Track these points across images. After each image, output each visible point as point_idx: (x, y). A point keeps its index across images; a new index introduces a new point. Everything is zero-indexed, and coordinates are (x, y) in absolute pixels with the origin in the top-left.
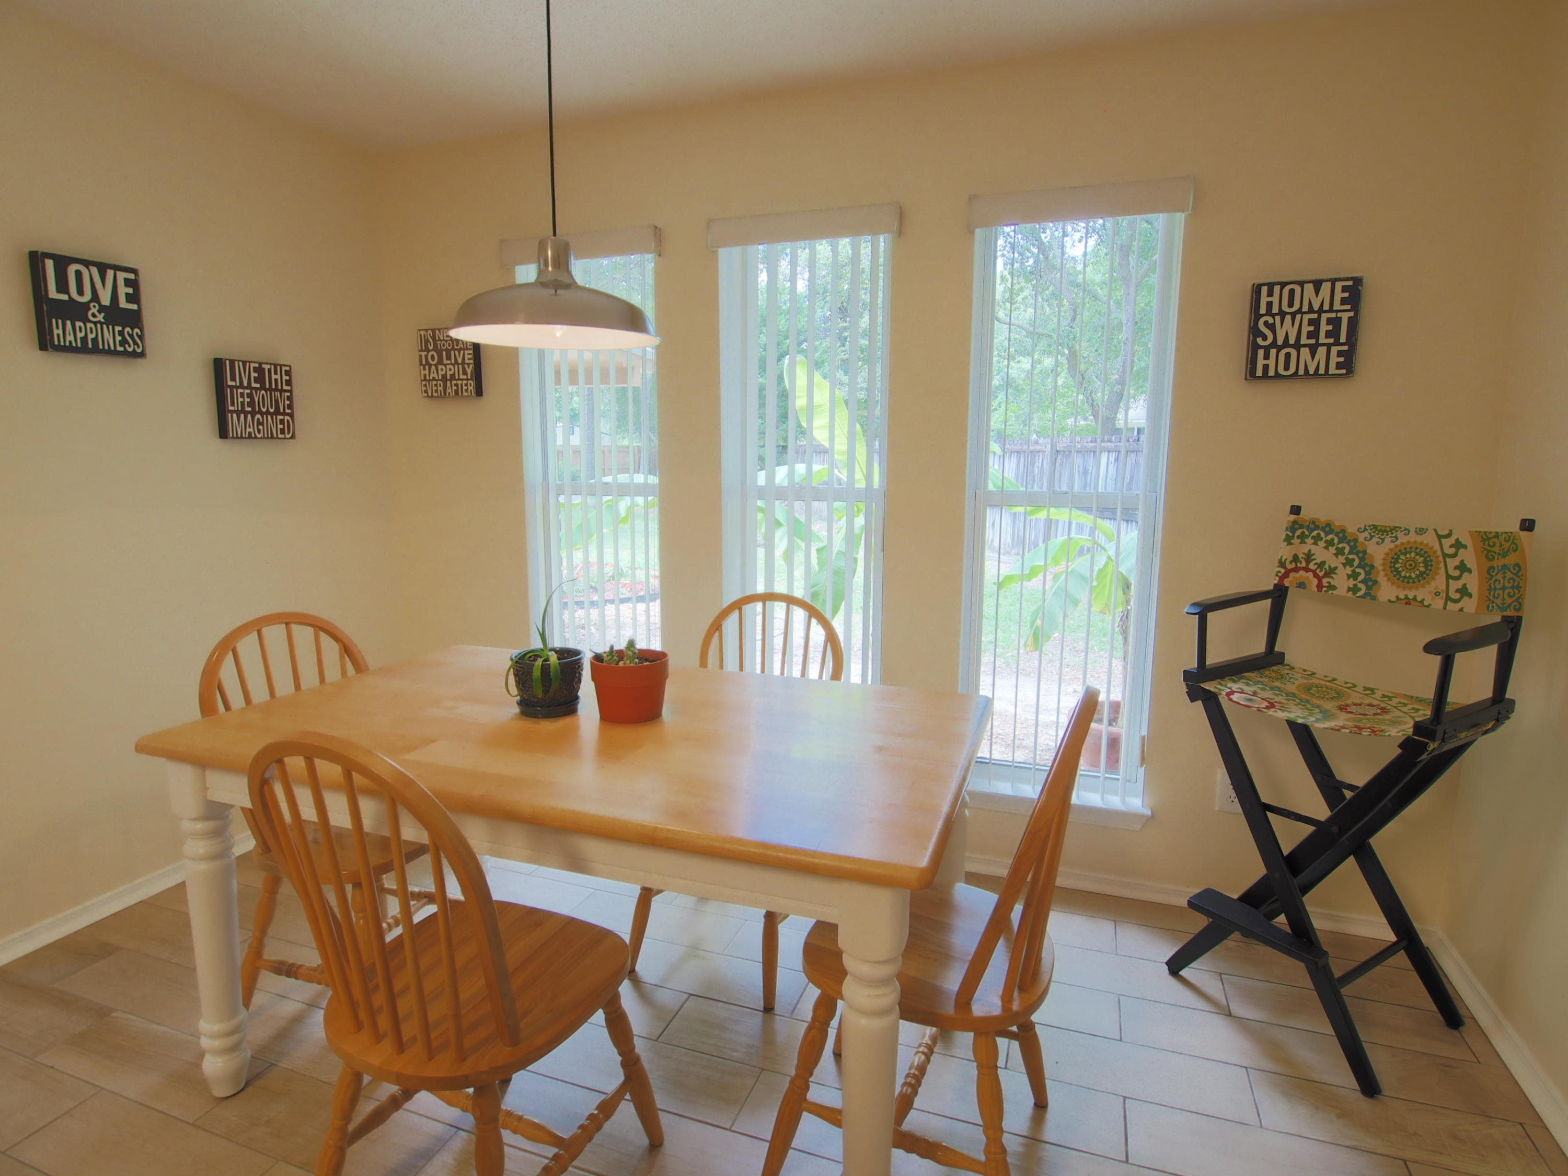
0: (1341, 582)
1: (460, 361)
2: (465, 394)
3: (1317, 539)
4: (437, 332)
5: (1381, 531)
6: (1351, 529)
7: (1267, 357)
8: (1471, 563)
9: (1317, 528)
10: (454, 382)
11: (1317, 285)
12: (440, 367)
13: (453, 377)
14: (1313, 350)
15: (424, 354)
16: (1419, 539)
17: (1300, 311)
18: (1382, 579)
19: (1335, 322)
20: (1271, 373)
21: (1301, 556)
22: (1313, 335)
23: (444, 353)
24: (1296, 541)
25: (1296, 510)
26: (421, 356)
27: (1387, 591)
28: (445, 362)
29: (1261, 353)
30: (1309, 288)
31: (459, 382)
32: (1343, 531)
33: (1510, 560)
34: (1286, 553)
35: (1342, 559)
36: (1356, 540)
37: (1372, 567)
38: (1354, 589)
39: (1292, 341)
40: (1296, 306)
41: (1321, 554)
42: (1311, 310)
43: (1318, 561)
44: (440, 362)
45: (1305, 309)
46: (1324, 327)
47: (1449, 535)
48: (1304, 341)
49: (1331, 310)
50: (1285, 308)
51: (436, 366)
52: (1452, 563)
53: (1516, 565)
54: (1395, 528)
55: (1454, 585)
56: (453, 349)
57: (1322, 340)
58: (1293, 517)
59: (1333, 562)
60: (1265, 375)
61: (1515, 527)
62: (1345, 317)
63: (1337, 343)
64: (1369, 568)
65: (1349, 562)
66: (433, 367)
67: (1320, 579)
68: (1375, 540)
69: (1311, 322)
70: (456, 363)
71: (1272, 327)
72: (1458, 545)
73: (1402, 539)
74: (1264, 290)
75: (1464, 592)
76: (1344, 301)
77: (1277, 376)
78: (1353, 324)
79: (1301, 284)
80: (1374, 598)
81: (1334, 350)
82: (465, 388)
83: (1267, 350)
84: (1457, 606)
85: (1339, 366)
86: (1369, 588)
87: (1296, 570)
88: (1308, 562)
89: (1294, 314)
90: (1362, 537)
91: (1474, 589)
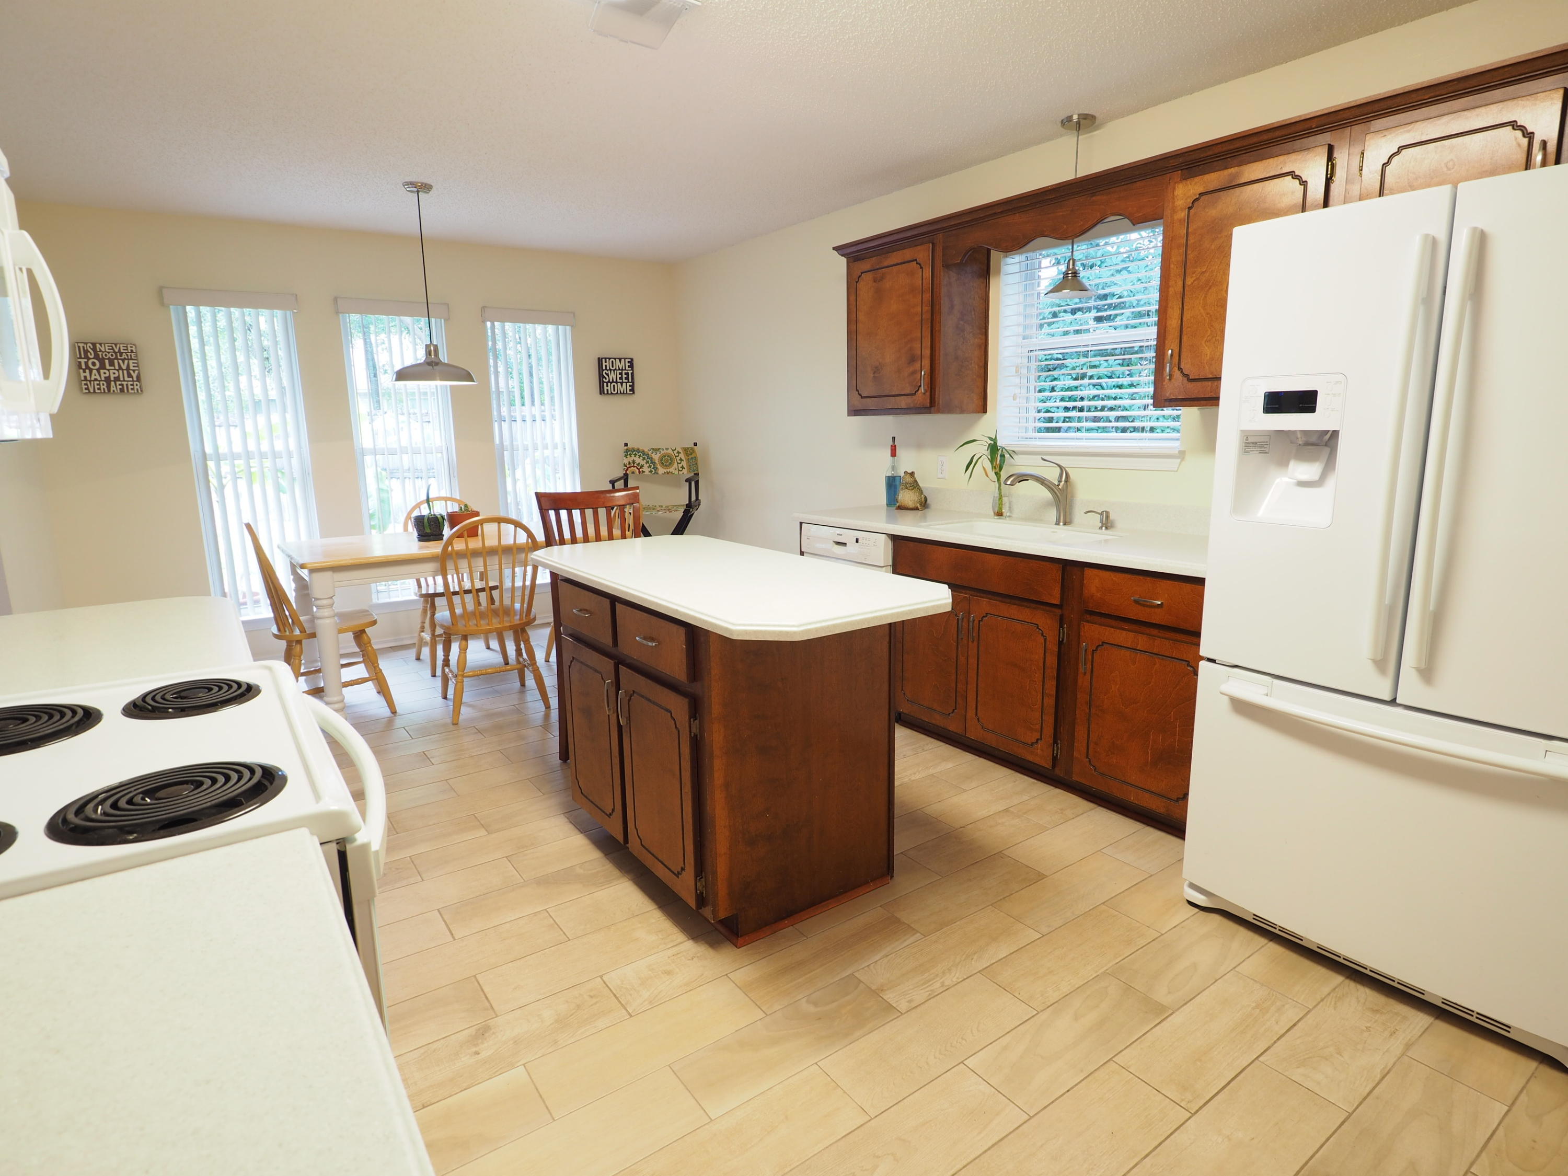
0: (646, 469)
1: (124, 367)
2: (130, 391)
3: (635, 455)
4: (98, 346)
5: (656, 450)
6: (646, 450)
7: (607, 386)
8: (683, 458)
9: (634, 451)
10: (118, 383)
11: (620, 360)
12: (102, 371)
13: (117, 379)
14: (622, 383)
15: (83, 361)
16: (667, 451)
17: (616, 369)
18: (659, 467)
19: (627, 374)
20: (610, 392)
21: (631, 462)
22: (621, 378)
23: (107, 362)
24: (628, 456)
25: (626, 445)
26: (80, 363)
27: (661, 470)
28: (108, 367)
29: (605, 384)
30: (618, 360)
31: (125, 383)
32: (644, 451)
33: (693, 456)
34: (626, 461)
35: (645, 461)
36: (648, 454)
38: (651, 471)
39: (615, 380)
40: (614, 368)
41: (638, 460)
42: (619, 369)
44: (103, 366)
45: (617, 369)
46: (624, 376)
47: (675, 450)
48: (618, 380)
49: (625, 370)
50: (611, 368)
51: (98, 370)
52: (678, 458)
53: (695, 457)
54: (659, 448)
55: (680, 465)
56: (116, 358)
57: (624, 380)
58: (626, 447)
59: (643, 463)
60: (608, 393)
61: (693, 445)
62: (630, 372)
63: (629, 382)
64: (654, 463)
65: (647, 462)
66: (95, 372)
67: (639, 469)
68: (654, 453)
69: (620, 374)
70: (120, 368)
71: (607, 375)
72: (678, 453)
73: (662, 452)
74: (604, 360)
75: (683, 467)
76: (629, 367)
77: (612, 393)
78: (632, 374)
79: (615, 359)
80: (657, 473)
81: (628, 384)
82: (130, 387)
83: (607, 383)
84: (681, 472)
85: (630, 390)
86: (655, 470)
87: (630, 467)
88: (634, 464)
89: (614, 370)
90: (650, 453)
91: (685, 466)
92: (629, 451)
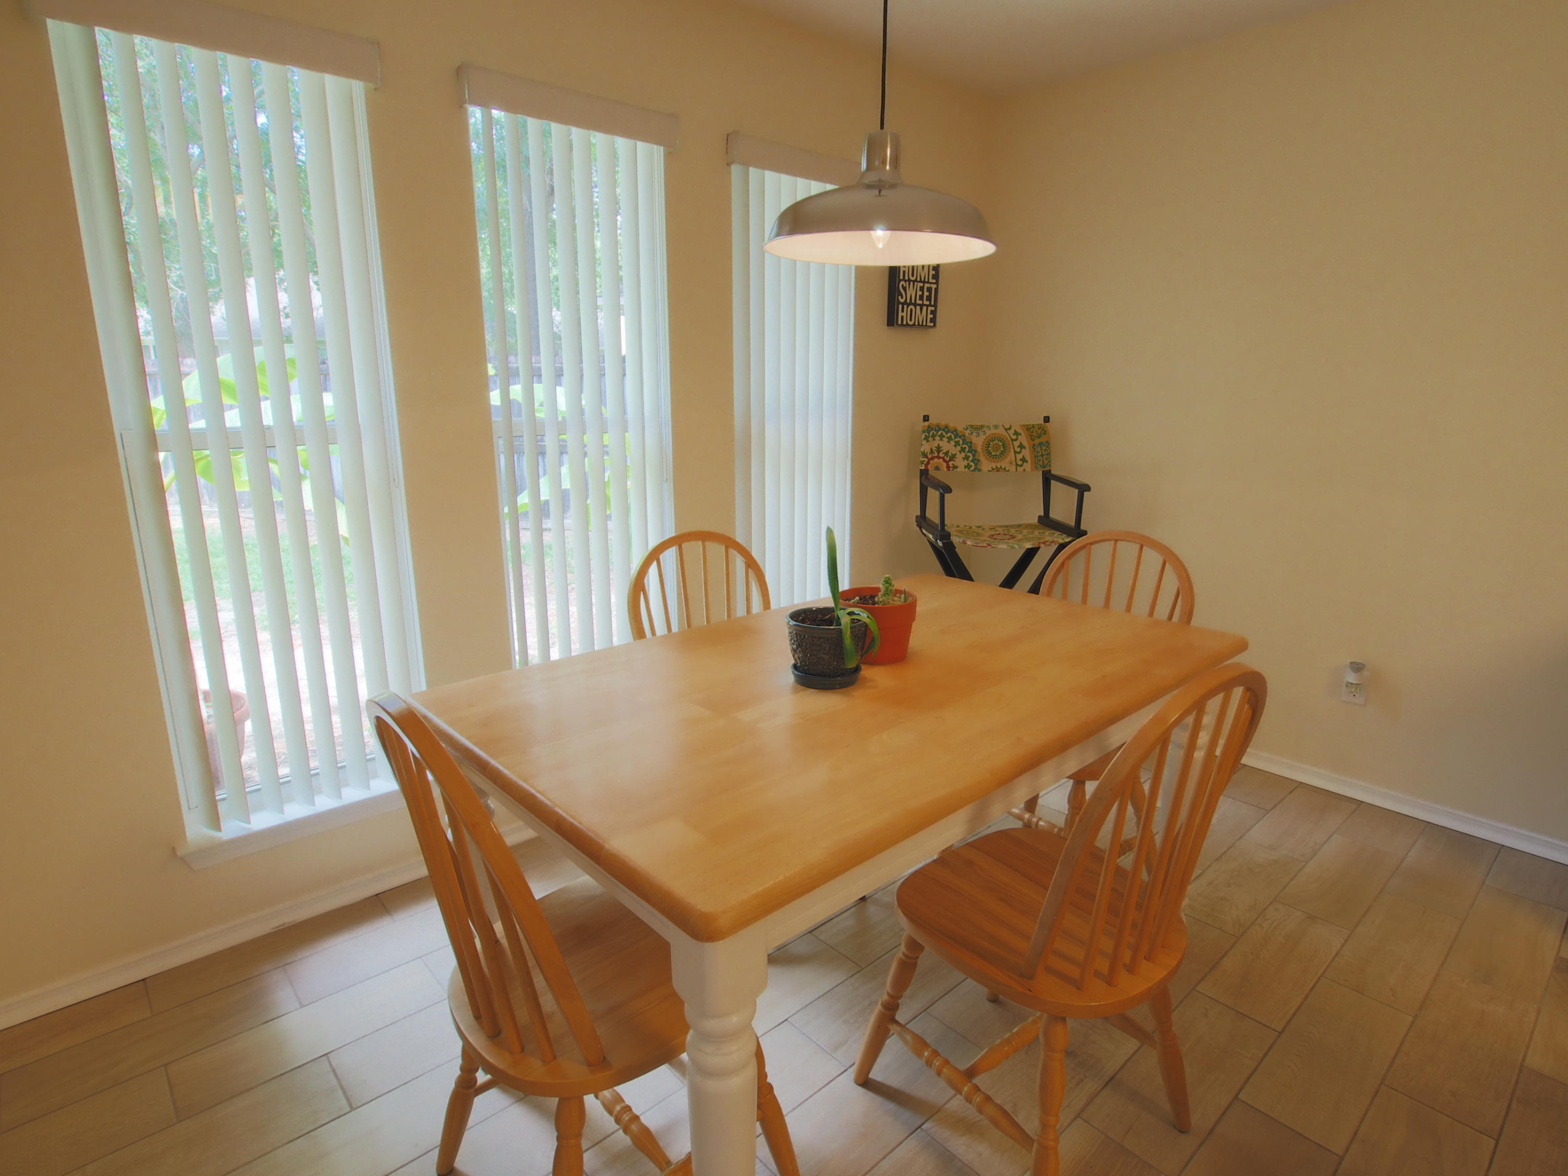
0: (960, 462)
3: (942, 436)
5: (978, 428)
6: (960, 429)
7: (901, 311)
8: (1025, 443)
9: (940, 429)
14: (921, 306)
16: (996, 431)
17: (916, 280)
18: (982, 458)
19: (929, 290)
20: (905, 323)
21: (934, 449)
22: (921, 298)
24: (931, 439)
25: (926, 418)
27: (986, 465)
29: (896, 313)
32: (956, 430)
33: (1042, 439)
34: (926, 447)
35: (959, 448)
36: (964, 436)
37: (976, 451)
38: (968, 467)
39: (914, 301)
40: (916, 277)
41: (947, 446)
42: (920, 281)
43: (945, 451)
45: (918, 280)
46: (926, 294)
47: (1010, 428)
48: (918, 301)
49: (928, 282)
50: (911, 277)
52: (1017, 444)
53: (1047, 442)
54: (982, 426)
55: (1019, 456)
57: (926, 302)
58: (927, 423)
59: (955, 451)
60: (902, 324)
61: (1042, 422)
62: (934, 286)
63: (930, 305)
64: (973, 451)
65: (963, 450)
67: (947, 462)
68: (974, 434)
69: (920, 289)
71: (904, 289)
72: (1016, 433)
73: (988, 433)
75: (1024, 460)
76: (933, 277)
77: (907, 325)
78: (936, 292)
80: (979, 470)
81: (930, 309)
83: (903, 304)
84: (1022, 469)
85: (931, 321)
86: (976, 465)
87: (933, 458)
88: (939, 452)
89: (914, 281)
90: (967, 433)
91: (1028, 458)
92: (932, 430)
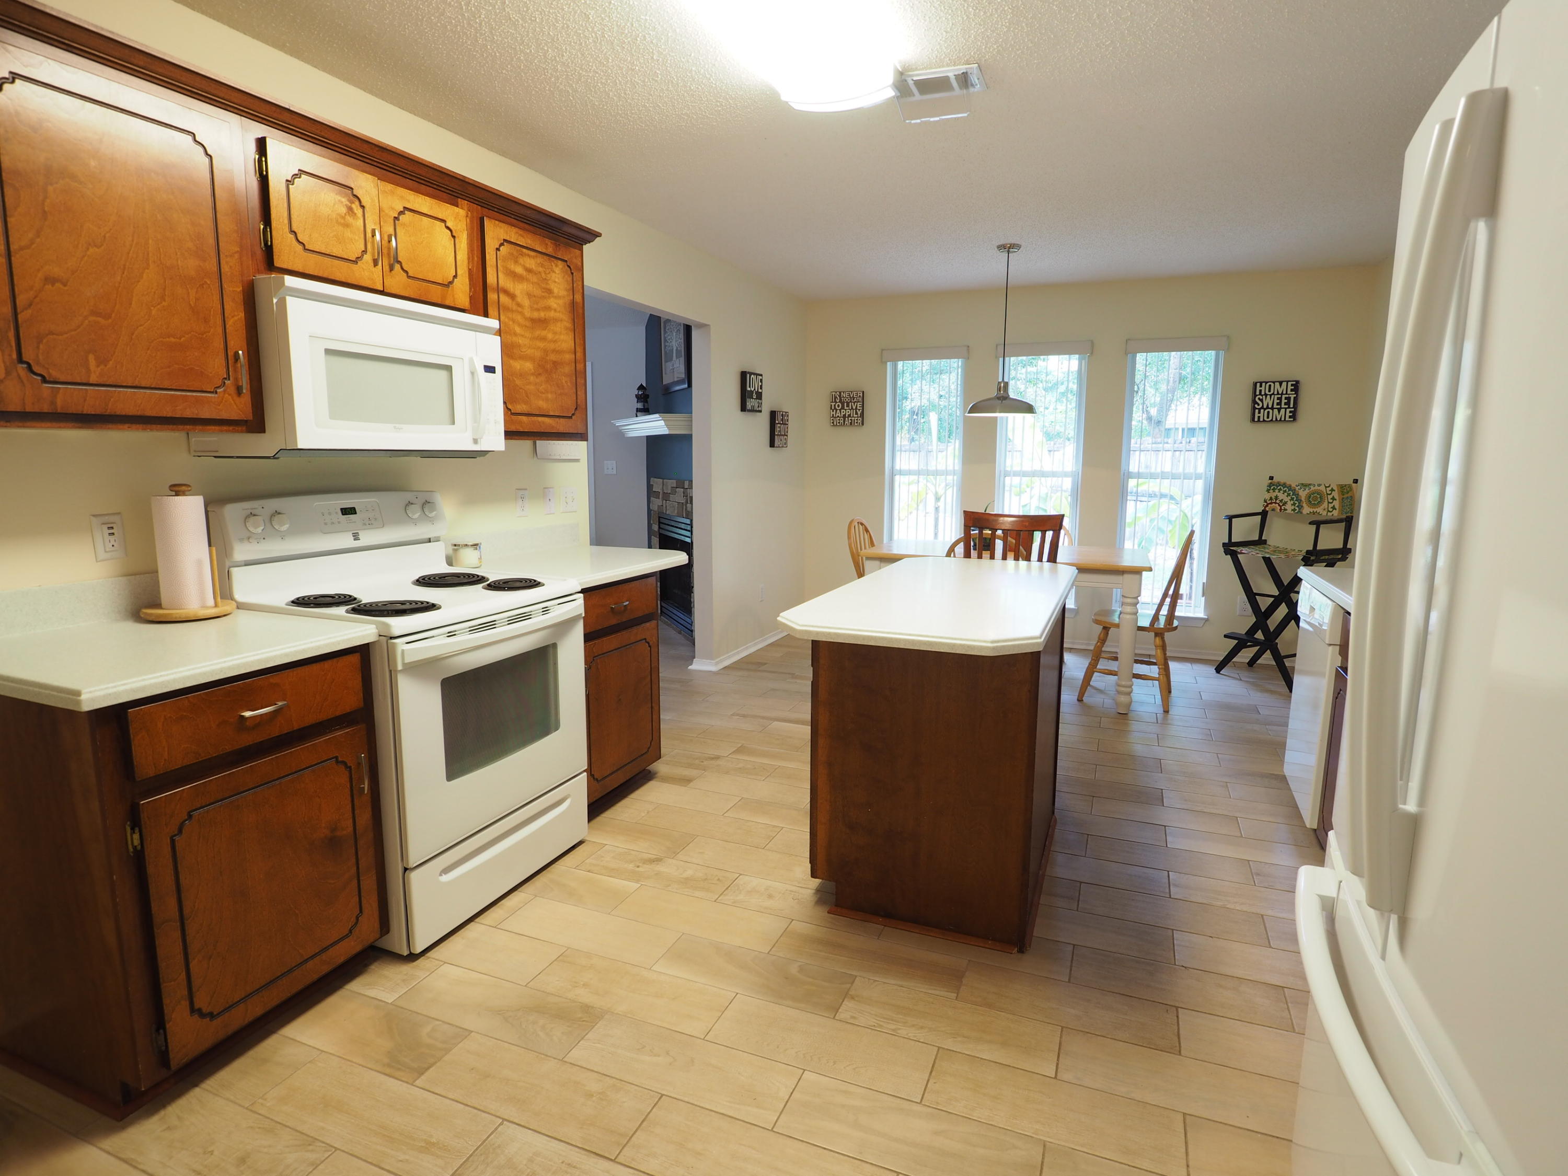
0: (1289, 507)
1: (854, 408)
2: (856, 424)
3: (1280, 490)
4: (842, 393)
5: (1305, 486)
6: (1293, 485)
7: (1259, 413)
8: (1337, 497)
10: (850, 418)
11: (1281, 383)
12: (842, 411)
13: (849, 416)
14: (1279, 410)
15: (833, 404)
16: (1319, 488)
17: (1273, 394)
18: (1304, 505)
19: (1288, 399)
20: (1261, 420)
21: (1273, 497)
22: (1279, 404)
23: (845, 404)
24: (1271, 491)
25: (1271, 478)
26: (831, 405)
27: (1306, 510)
28: (846, 408)
29: (1257, 411)
30: (1277, 384)
31: (853, 418)
32: (1290, 486)
33: (1349, 494)
34: (1267, 496)
35: (1289, 498)
36: (1295, 490)
37: (1301, 500)
38: (1294, 510)
39: (1270, 406)
40: (1272, 392)
41: (1281, 496)
42: (1278, 394)
43: (1280, 499)
44: (843, 408)
45: (1276, 393)
46: (1284, 401)
47: (1329, 486)
48: (1275, 406)
49: (1286, 394)
50: (1267, 392)
51: (840, 410)
52: (1330, 497)
53: (1351, 497)
54: (1310, 484)
55: (1331, 505)
56: (851, 402)
57: (1283, 406)
58: (1270, 481)
59: (1286, 499)
60: (1259, 420)
61: (1352, 483)
62: (1292, 397)
63: (1289, 408)
64: (1300, 501)
65: (1292, 499)
66: (838, 411)
67: (1281, 507)
68: (1302, 489)
69: (1278, 399)
70: (852, 408)
71: (1261, 400)
72: (1332, 490)
73: (1312, 488)
74: (1258, 384)
75: (1334, 508)
76: (1292, 390)
77: (1264, 421)
78: (1296, 399)
79: (1274, 382)
80: (1301, 513)
81: (1288, 410)
82: (856, 421)
83: (1259, 410)
84: (1331, 514)
85: (1290, 417)
86: (1300, 509)
87: (1271, 503)
88: (1276, 500)
89: (1271, 395)
90: (1297, 488)
91: (1337, 507)
92: (1273, 485)
